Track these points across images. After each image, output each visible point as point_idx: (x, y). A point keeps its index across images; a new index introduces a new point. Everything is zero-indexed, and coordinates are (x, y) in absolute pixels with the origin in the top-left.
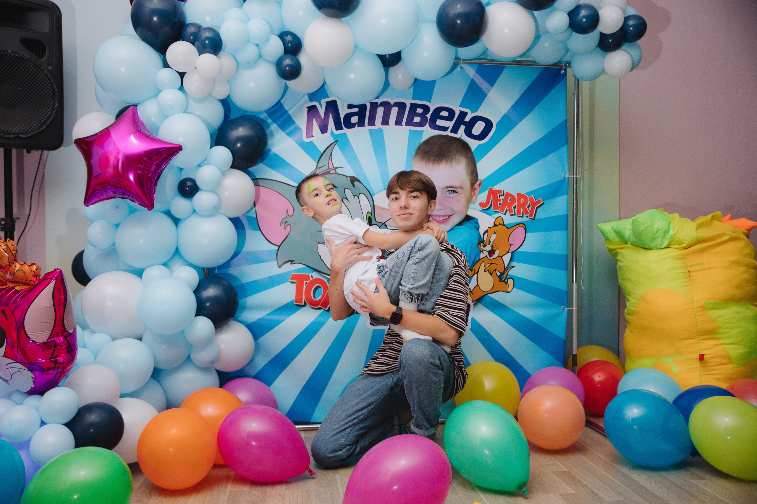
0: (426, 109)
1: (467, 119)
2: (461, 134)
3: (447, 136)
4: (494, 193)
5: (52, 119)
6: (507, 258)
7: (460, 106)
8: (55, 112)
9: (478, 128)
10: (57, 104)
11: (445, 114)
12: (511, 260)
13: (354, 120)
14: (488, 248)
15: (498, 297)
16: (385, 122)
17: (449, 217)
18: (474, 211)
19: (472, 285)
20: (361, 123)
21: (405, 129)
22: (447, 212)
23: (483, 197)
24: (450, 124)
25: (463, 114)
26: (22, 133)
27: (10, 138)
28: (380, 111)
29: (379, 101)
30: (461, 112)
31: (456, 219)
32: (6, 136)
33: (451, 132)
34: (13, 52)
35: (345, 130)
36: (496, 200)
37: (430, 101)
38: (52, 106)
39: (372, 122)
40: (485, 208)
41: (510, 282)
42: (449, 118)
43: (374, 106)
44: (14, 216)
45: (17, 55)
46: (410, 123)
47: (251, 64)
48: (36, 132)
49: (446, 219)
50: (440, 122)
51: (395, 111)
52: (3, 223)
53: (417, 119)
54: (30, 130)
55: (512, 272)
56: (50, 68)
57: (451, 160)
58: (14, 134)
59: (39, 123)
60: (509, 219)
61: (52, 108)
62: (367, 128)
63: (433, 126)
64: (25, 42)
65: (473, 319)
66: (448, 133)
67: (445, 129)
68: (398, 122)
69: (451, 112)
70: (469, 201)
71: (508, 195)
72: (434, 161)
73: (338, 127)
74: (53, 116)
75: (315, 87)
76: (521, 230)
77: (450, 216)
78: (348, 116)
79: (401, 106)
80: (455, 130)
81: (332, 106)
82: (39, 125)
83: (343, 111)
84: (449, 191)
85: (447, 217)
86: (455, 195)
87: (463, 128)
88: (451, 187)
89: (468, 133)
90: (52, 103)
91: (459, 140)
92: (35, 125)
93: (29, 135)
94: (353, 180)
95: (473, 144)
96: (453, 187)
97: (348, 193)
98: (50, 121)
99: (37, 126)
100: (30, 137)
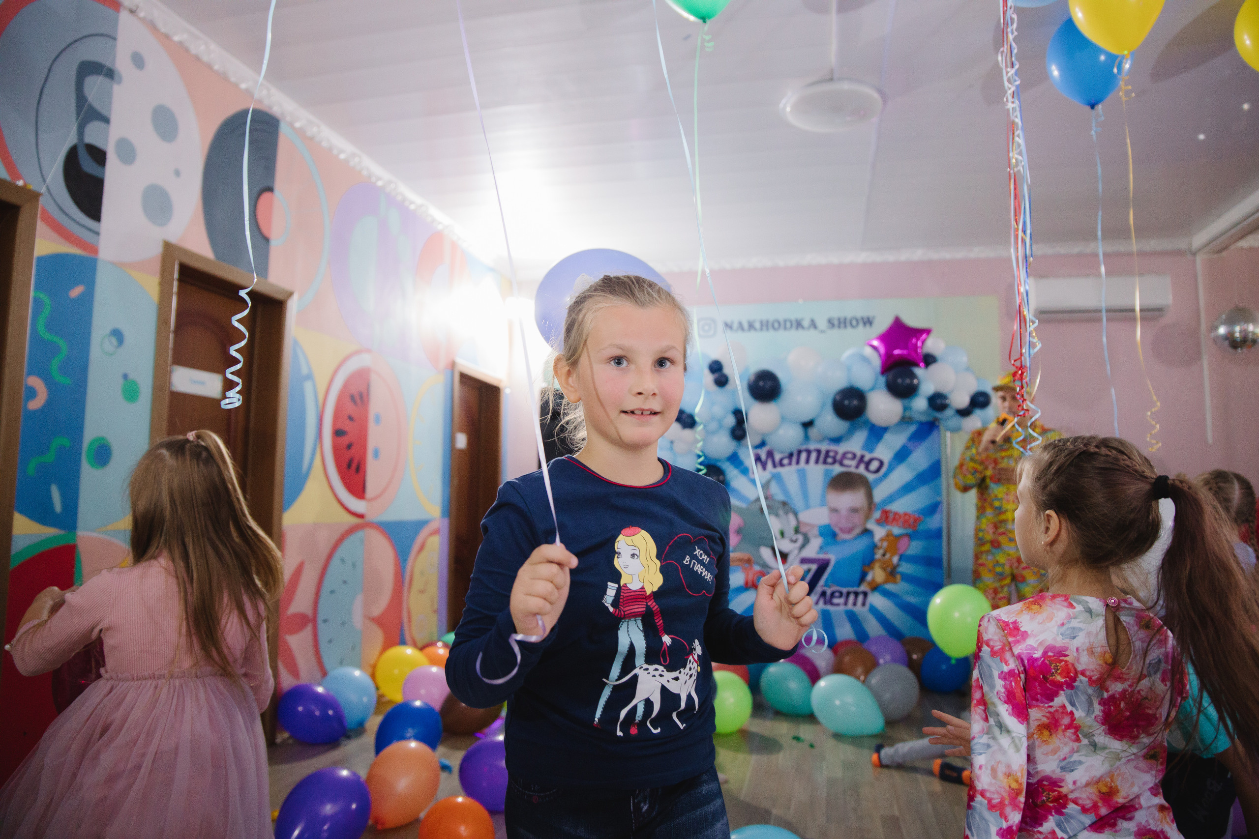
0: (836, 453)
1: (866, 459)
2: (862, 470)
3: (851, 472)
4: (886, 513)
6: (895, 559)
9: (874, 465)
11: (850, 456)
12: (900, 559)
13: (786, 461)
14: (881, 552)
15: (890, 587)
16: (807, 461)
18: (871, 525)
19: (869, 577)
20: (790, 464)
21: (821, 467)
22: (850, 525)
23: (877, 514)
24: (853, 463)
25: (862, 457)
28: (804, 456)
29: (803, 447)
30: (861, 454)
31: (857, 531)
35: (779, 469)
36: (887, 517)
39: (798, 462)
40: (879, 522)
41: (898, 577)
42: (853, 459)
43: (800, 452)
46: (825, 462)
47: (714, 433)
49: (851, 530)
50: (846, 462)
51: (814, 456)
53: (830, 460)
55: (900, 569)
57: (854, 489)
60: (896, 531)
62: (794, 467)
63: (841, 464)
66: (852, 470)
68: (817, 462)
69: (854, 456)
70: (867, 517)
71: (896, 514)
72: (842, 490)
73: (774, 466)
75: (758, 441)
76: (906, 540)
77: (854, 528)
78: (781, 460)
79: (819, 452)
80: (857, 467)
81: (770, 454)
83: (777, 457)
84: (852, 511)
86: (856, 513)
87: (862, 467)
88: (853, 508)
89: (867, 468)
91: (860, 474)
94: (784, 504)
95: (871, 477)
96: (855, 508)
97: (781, 512)
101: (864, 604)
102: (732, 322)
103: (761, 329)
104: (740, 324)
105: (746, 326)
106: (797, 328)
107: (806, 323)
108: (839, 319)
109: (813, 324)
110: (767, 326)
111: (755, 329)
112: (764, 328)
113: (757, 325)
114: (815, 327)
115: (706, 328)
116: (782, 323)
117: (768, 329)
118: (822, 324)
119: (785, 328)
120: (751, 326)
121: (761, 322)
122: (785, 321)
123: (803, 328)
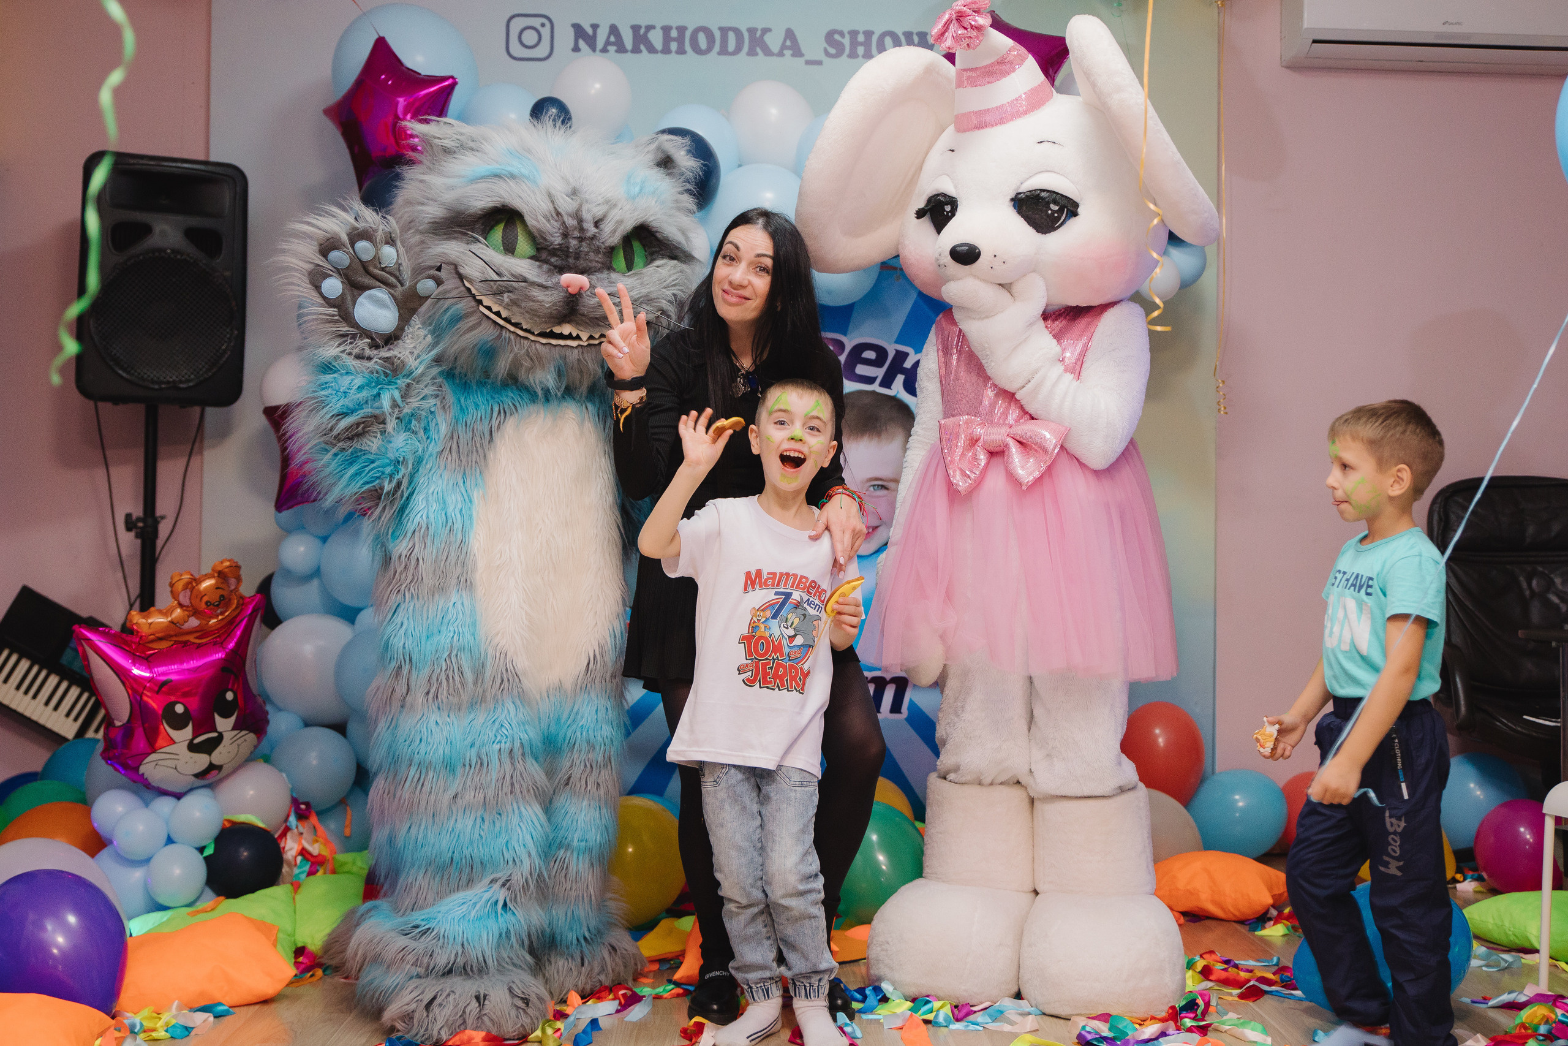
1: (908, 364)
3: (874, 392)
5: (227, 356)
7: (897, 342)
8: (232, 344)
10: (236, 332)
11: (870, 355)
17: (873, 530)
22: (871, 521)
24: (879, 373)
25: (901, 356)
26: (181, 382)
27: (161, 389)
30: (898, 352)
32: (156, 387)
33: (882, 385)
34: (174, 251)
37: (845, 334)
38: (228, 336)
42: (878, 363)
44: (159, 512)
45: (179, 257)
48: (202, 378)
49: (869, 533)
50: (861, 370)
52: (141, 525)
54: (192, 376)
56: (227, 274)
57: (879, 434)
58: (168, 382)
59: (206, 363)
61: (229, 339)
64: (190, 234)
65: (911, 701)
66: (875, 387)
67: (870, 380)
69: (882, 352)
72: (850, 435)
74: (229, 353)
77: (877, 527)
80: (887, 382)
82: (207, 366)
84: (874, 486)
85: (871, 530)
86: (883, 492)
87: (900, 379)
88: (877, 479)
89: (911, 389)
90: (228, 330)
91: (894, 399)
92: (201, 366)
93: (191, 384)
96: (881, 479)
98: (224, 359)
99: (204, 370)
100: (193, 386)
101: (896, 708)
102: (595, 27)
103: (666, 50)
104: (614, 30)
105: (628, 43)
106: (752, 53)
107: (774, 41)
108: (854, 34)
109: (792, 44)
110: (680, 40)
111: (652, 50)
112: (674, 46)
113: (656, 38)
114: (797, 53)
115: (530, 37)
116: (717, 35)
117: (681, 51)
118: (813, 45)
119: (724, 51)
120: (641, 38)
121: (666, 30)
122: (724, 31)
123: (768, 52)
